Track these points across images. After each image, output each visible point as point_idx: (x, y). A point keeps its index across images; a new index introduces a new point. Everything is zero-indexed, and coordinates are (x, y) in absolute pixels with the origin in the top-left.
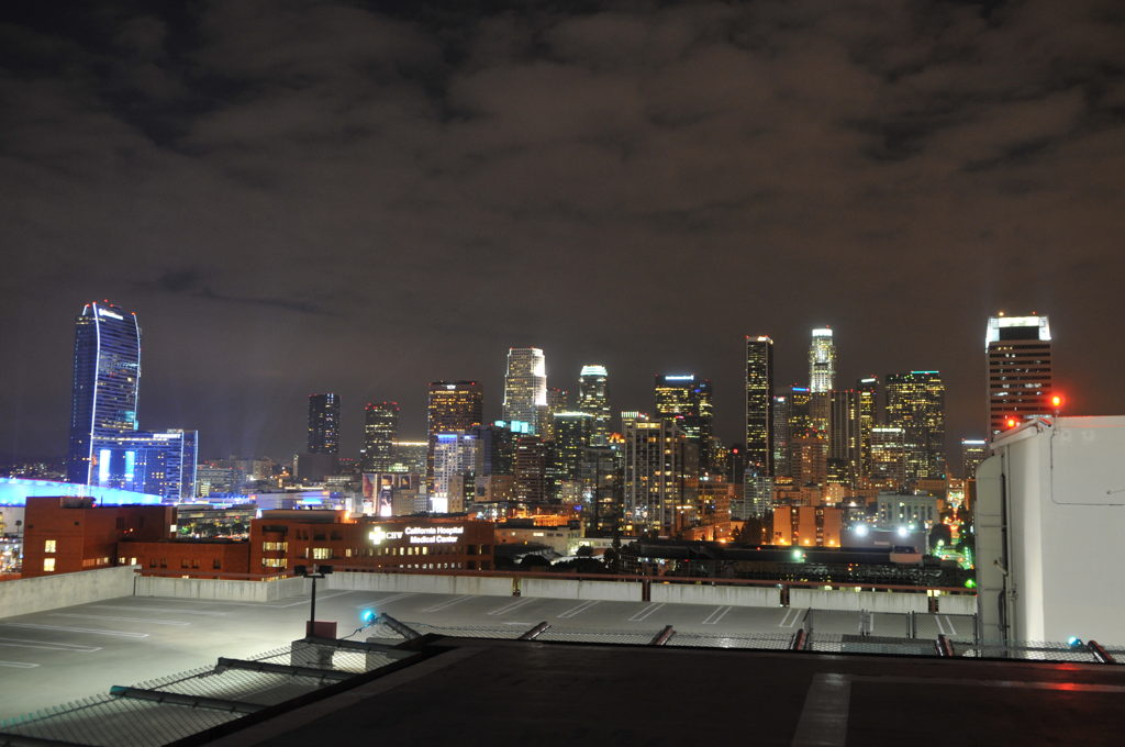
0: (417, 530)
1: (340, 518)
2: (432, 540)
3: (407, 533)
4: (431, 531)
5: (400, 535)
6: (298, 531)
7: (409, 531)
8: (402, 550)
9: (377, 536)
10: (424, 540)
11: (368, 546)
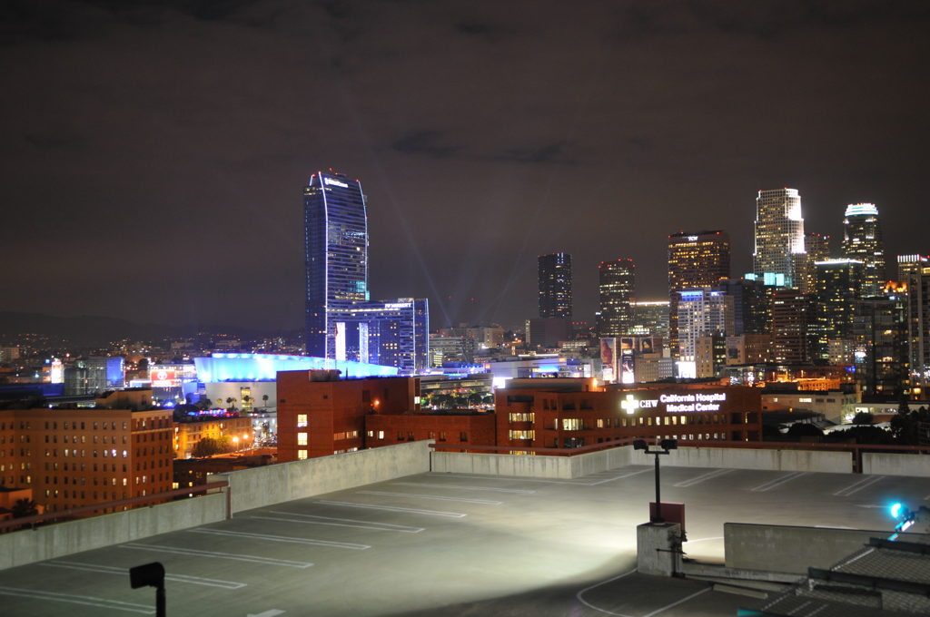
0: (673, 398)
1: (587, 386)
2: (691, 408)
3: (663, 401)
4: (690, 398)
5: (655, 403)
6: (545, 401)
7: (664, 398)
8: (658, 419)
9: (630, 405)
10: (682, 408)
11: (622, 415)
